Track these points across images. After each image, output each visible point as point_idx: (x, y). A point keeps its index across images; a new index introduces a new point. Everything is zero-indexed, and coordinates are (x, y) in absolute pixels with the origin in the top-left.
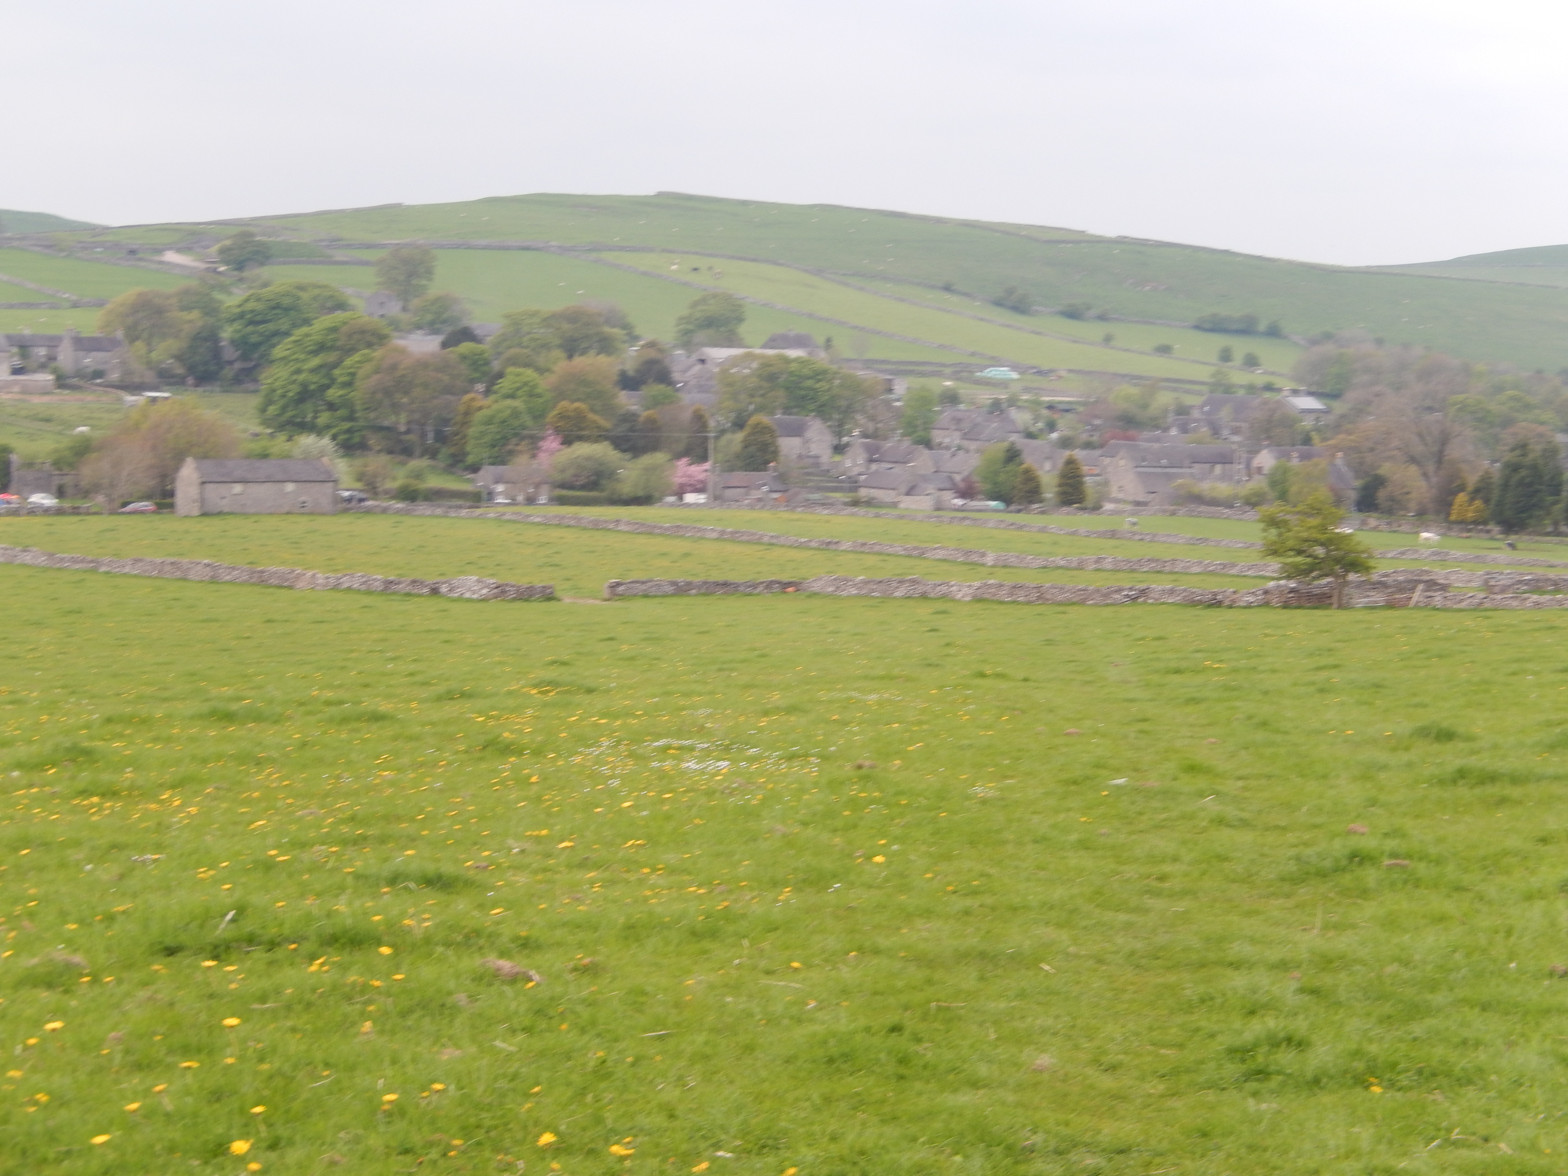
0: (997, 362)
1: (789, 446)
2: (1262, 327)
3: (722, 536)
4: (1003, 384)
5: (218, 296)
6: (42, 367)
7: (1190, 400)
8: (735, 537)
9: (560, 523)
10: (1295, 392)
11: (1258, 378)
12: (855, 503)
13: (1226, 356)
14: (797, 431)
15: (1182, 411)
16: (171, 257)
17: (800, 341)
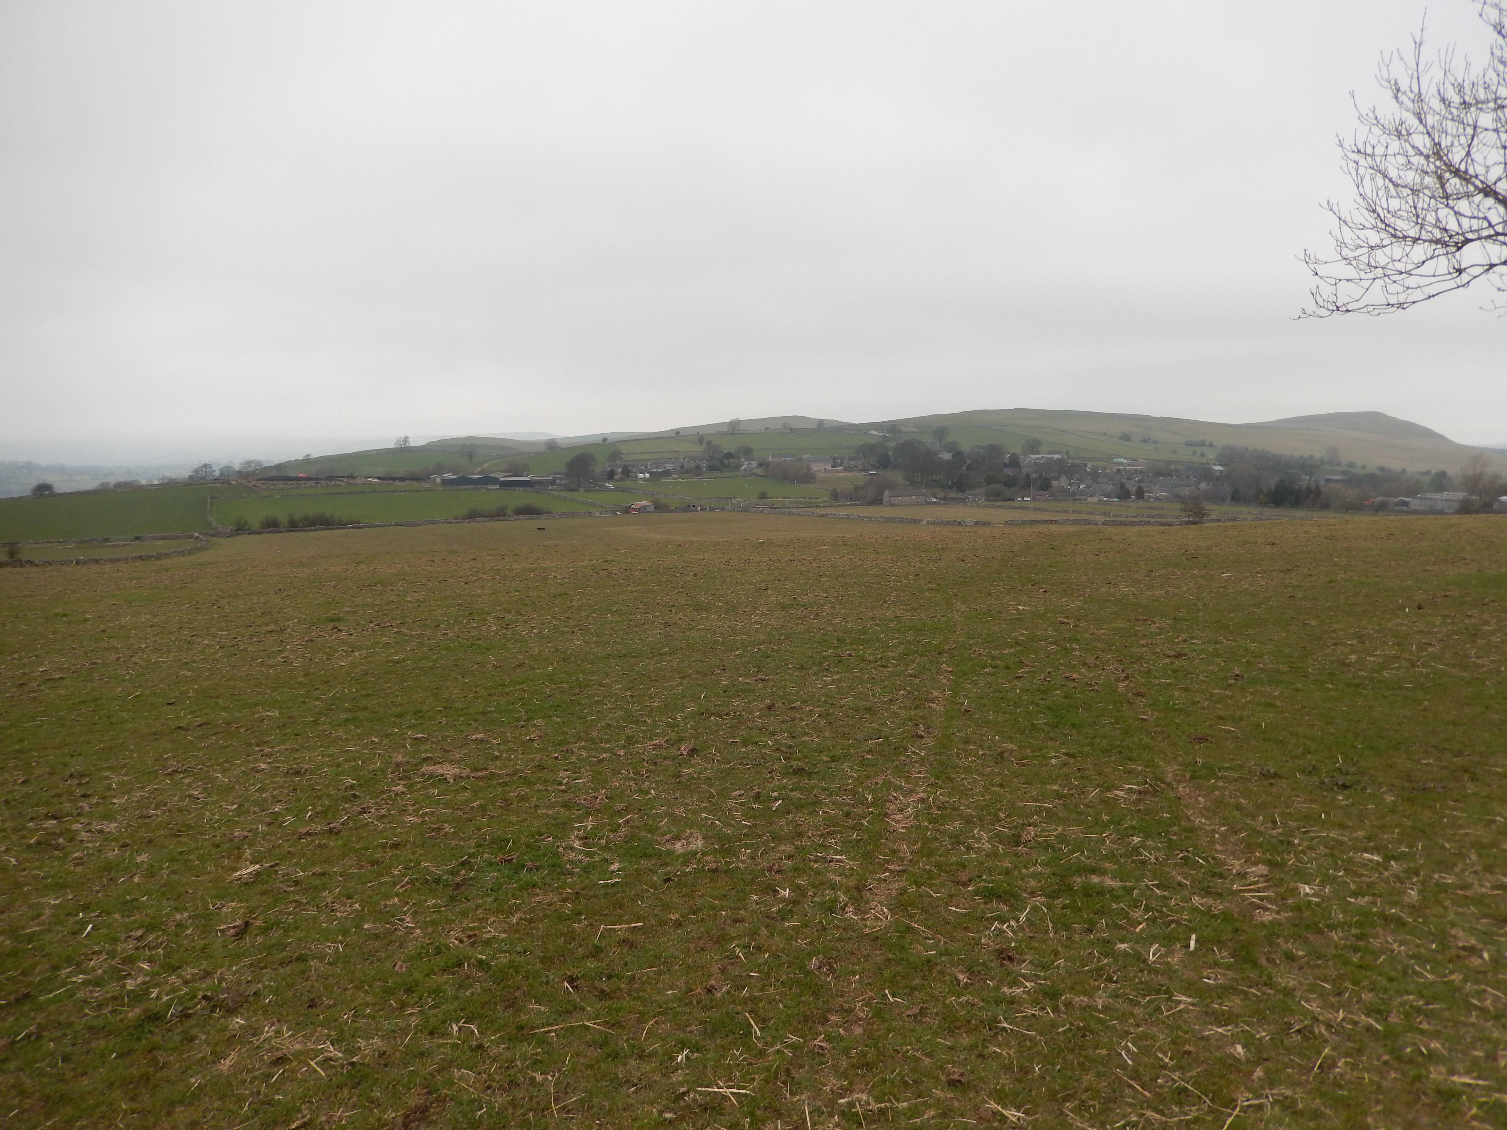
0: (1119, 457)
1: (1055, 483)
2: (1207, 443)
3: (1035, 509)
4: (1122, 464)
5: (887, 443)
6: (840, 465)
7: (1179, 467)
8: (1038, 509)
9: (989, 506)
10: (1215, 465)
11: (1204, 460)
12: (1074, 500)
13: (1194, 453)
14: (1057, 479)
15: (1177, 471)
16: (872, 432)
17: (1058, 452)
